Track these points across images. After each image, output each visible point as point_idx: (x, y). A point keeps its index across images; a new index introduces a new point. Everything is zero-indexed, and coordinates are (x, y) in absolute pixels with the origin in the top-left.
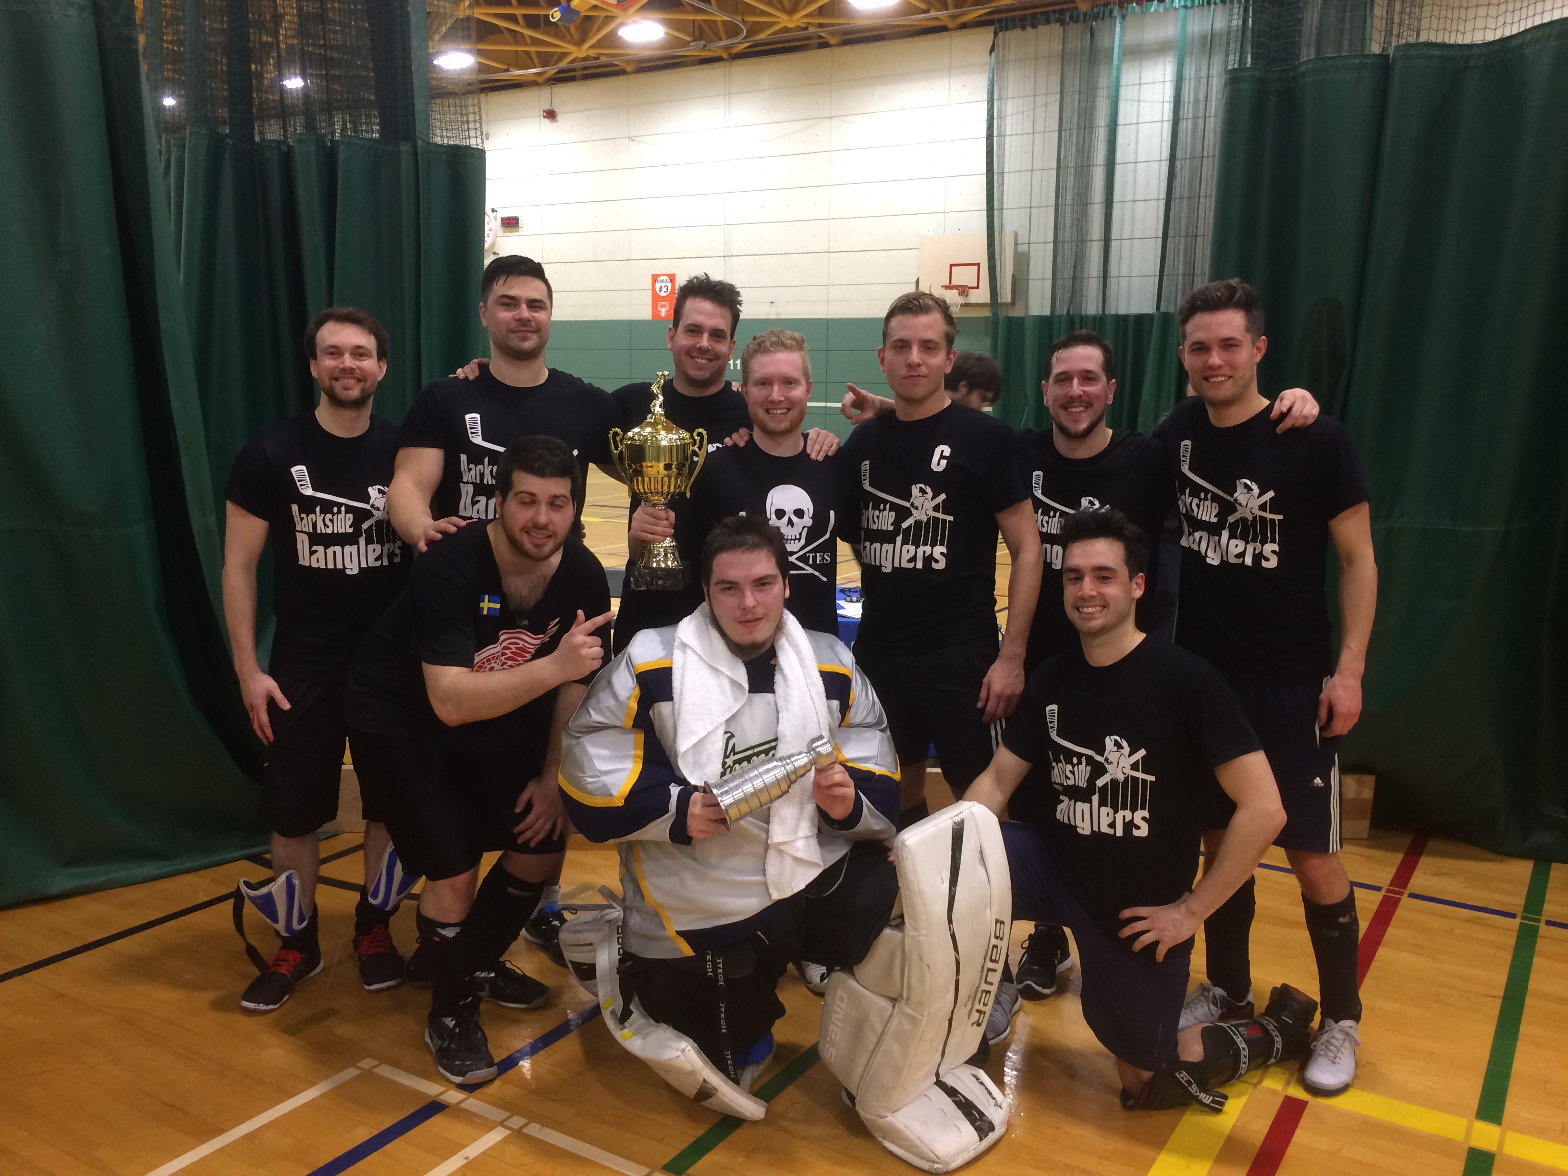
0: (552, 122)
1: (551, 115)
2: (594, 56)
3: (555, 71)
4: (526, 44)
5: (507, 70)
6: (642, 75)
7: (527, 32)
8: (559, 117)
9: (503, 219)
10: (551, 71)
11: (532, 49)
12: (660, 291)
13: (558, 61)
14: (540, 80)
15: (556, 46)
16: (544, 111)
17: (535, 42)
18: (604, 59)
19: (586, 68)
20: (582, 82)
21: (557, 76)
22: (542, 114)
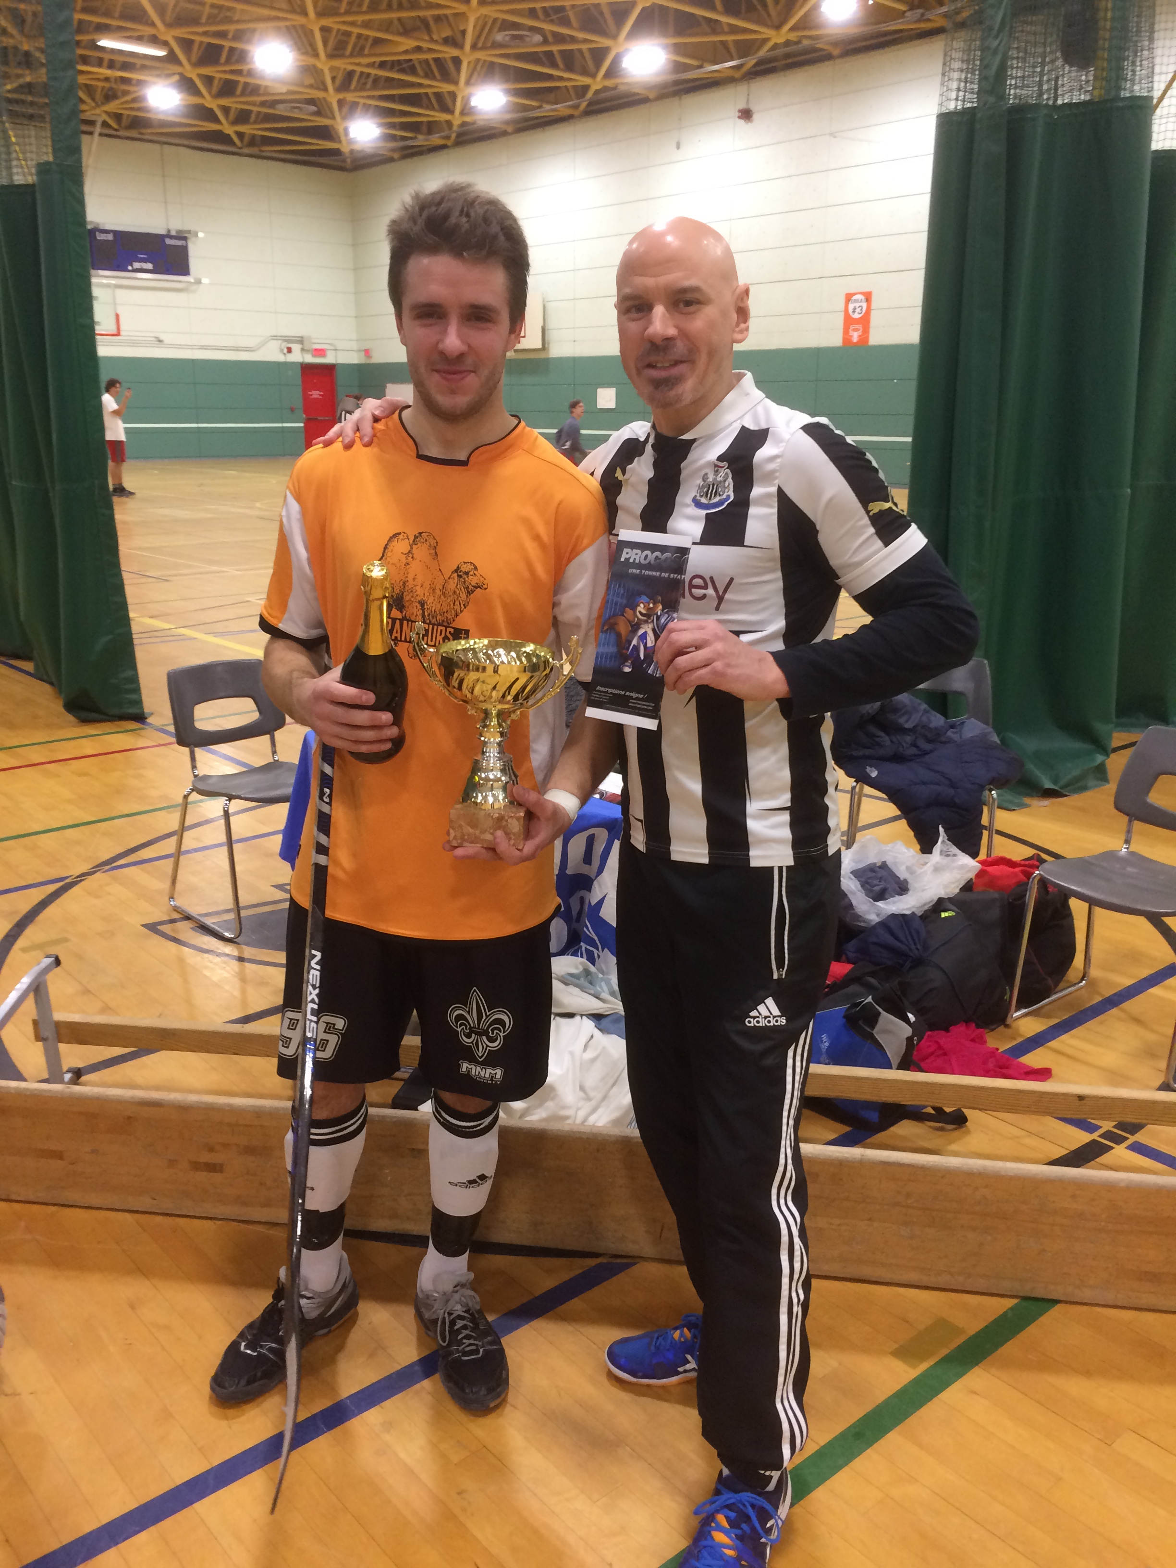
0: (747, 123)
1: (746, 115)
2: (795, 39)
3: (753, 62)
4: (723, 33)
5: (701, 67)
6: (848, 59)
7: (725, 19)
8: (755, 117)
10: (751, 62)
11: (730, 38)
12: (855, 309)
13: (758, 49)
14: (737, 75)
15: (755, 32)
16: (740, 111)
17: (734, 30)
18: (806, 42)
19: (788, 56)
20: (782, 73)
21: (755, 69)
22: (737, 114)
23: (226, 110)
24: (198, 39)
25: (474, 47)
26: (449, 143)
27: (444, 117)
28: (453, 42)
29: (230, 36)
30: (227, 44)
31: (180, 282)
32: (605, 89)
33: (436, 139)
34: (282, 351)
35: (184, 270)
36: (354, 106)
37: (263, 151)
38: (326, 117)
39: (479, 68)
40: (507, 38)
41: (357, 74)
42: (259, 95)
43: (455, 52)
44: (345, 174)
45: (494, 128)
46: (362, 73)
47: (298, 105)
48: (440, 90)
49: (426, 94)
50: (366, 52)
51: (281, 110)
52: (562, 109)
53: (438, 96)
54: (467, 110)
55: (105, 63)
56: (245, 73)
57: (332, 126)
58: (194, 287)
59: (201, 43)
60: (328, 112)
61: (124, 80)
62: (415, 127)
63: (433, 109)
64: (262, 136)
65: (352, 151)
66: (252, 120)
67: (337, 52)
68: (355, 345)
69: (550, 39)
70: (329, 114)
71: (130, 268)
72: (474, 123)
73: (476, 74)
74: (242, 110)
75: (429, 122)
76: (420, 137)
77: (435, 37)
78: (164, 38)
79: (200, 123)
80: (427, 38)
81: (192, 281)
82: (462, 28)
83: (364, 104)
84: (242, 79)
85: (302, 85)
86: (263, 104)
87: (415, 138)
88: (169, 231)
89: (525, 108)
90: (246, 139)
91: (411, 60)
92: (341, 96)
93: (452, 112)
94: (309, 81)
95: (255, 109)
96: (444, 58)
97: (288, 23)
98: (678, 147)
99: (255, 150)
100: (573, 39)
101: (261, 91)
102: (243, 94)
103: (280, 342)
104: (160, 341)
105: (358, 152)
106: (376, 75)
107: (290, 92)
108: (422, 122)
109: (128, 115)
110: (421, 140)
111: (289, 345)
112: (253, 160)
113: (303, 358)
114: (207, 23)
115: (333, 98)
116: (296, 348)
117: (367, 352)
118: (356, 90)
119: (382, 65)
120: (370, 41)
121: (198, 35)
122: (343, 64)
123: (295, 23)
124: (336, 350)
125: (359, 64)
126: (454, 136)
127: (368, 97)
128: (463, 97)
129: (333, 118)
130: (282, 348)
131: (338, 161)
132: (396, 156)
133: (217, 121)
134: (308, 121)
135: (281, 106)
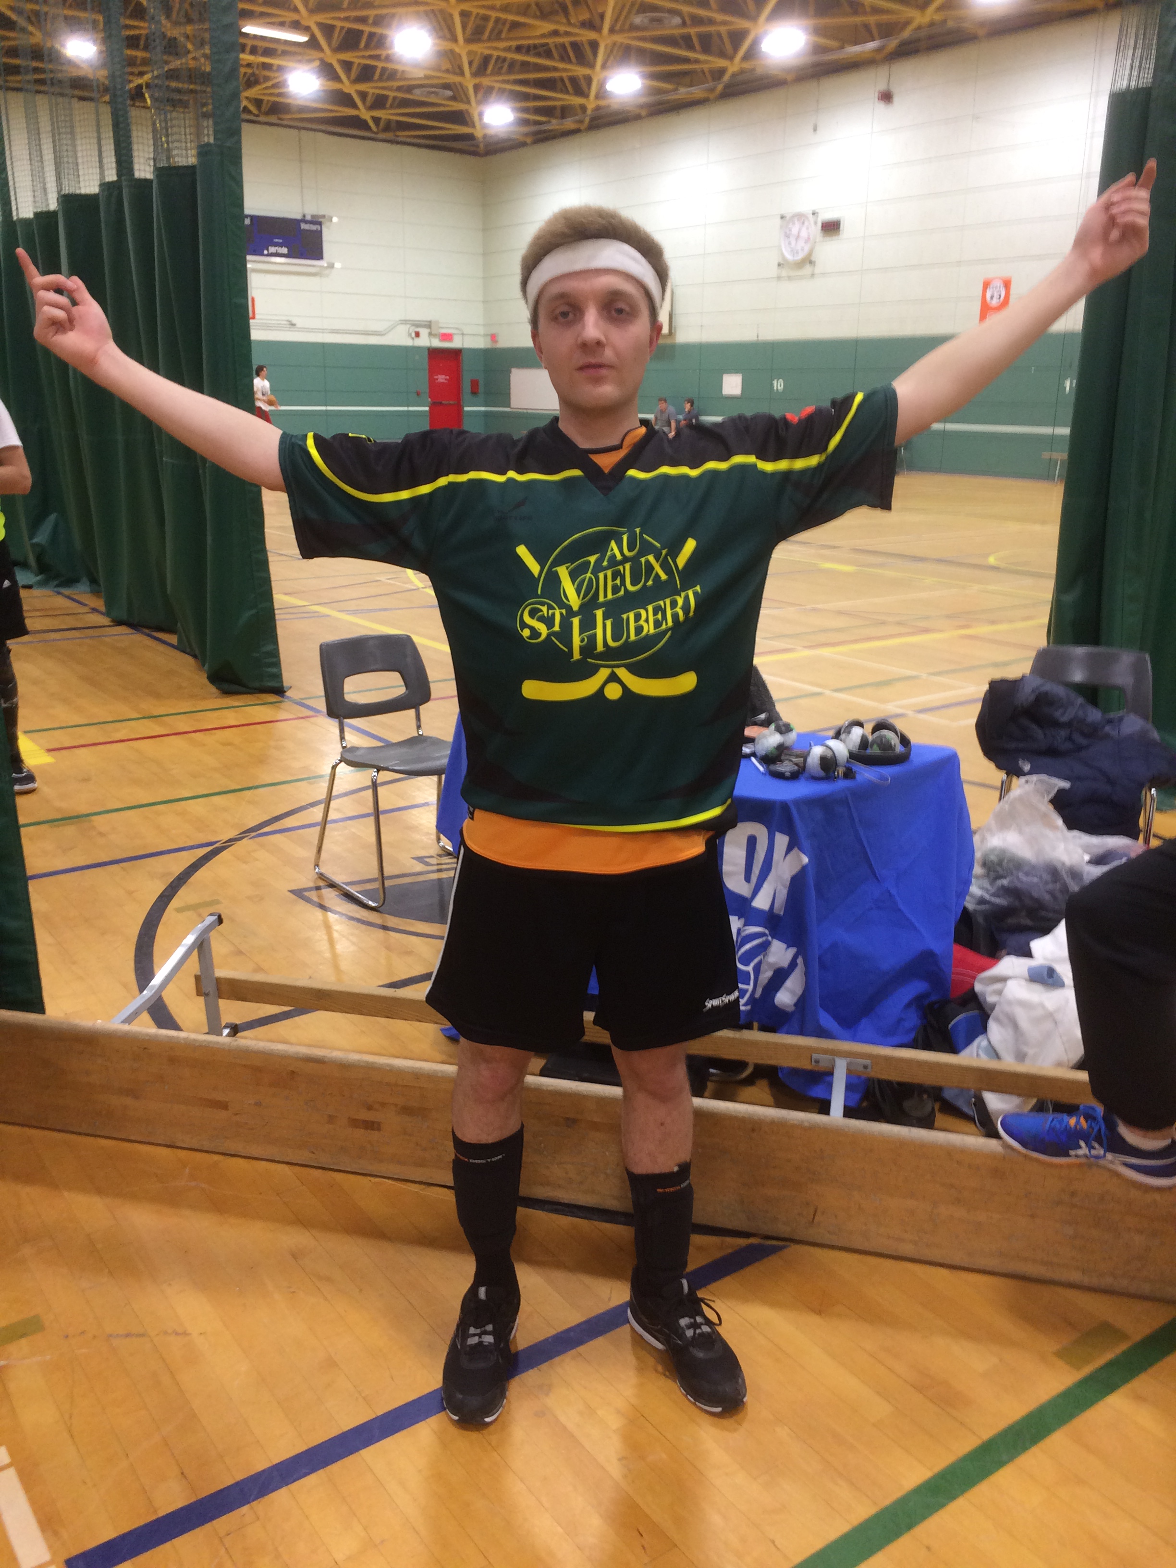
0: (887, 105)
1: (886, 97)
2: (939, 20)
3: (896, 43)
4: (865, 13)
5: (841, 48)
6: (995, 39)
8: (895, 99)
9: (823, 224)
10: (893, 44)
11: (873, 19)
12: (992, 297)
13: (900, 31)
14: (878, 56)
15: (899, 12)
16: (880, 93)
17: (876, 10)
18: (952, 24)
19: (931, 36)
20: (926, 55)
21: (899, 49)
22: (877, 95)
23: (363, 95)
24: (339, 24)
25: (612, 30)
26: (582, 128)
27: (577, 101)
28: (592, 25)
29: (371, 21)
30: (367, 29)
31: (313, 266)
32: (742, 72)
33: (569, 124)
34: (410, 335)
35: (317, 254)
36: (489, 90)
37: (398, 136)
38: (462, 101)
39: (615, 52)
40: (646, 21)
41: (494, 58)
42: (396, 80)
43: (592, 35)
44: (478, 158)
45: (628, 112)
46: (498, 57)
47: (434, 90)
48: (574, 74)
49: (562, 79)
50: (503, 35)
51: (417, 95)
52: (697, 92)
53: (574, 80)
54: (602, 94)
55: (248, 49)
56: (383, 57)
57: (467, 111)
58: (327, 272)
59: (342, 28)
60: (463, 96)
61: (266, 66)
62: (548, 112)
63: (567, 92)
64: (398, 121)
65: (485, 136)
66: (388, 105)
67: (475, 36)
68: (482, 331)
69: (688, 22)
70: (465, 99)
71: (266, 252)
72: (609, 106)
73: (612, 58)
74: (379, 96)
75: (563, 107)
76: (554, 121)
77: (573, 21)
78: (305, 23)
79: (340, 109)
80: (564, 20)
81: (326, 265)
82: (600, 11)
83: (499, 89)
84: (380, 65)
85: (439, 70)
86: (400, 89)
87: (549, 122)
88: (304, 216)
89: (658, 91)
90: (382, 124)
91: (547, 44)
92: (477, 80)
93: (586, 96)
94: (446, 65)
95: (392, 94)
96: (581, 40)
97: (428, 8)
98: (815, 130)
99: (390, 136)
100: (711, 22)
101: (398, 77)
102: (380, 79)
103: (408, 326)
104: (293, 325)
105: (491, 136)
106: (512, 59)
107: (427, 77)
108: (556, 106)
109: (268, 101)
110: (555, 124)
111: (417, 330)
112: (389, 145)
113: (431, 342)
114: (348, 9)
115: (469, 82)
116: (424, 332)
117: (493, 337)
118: (493, 74)
119: (519, 49)
120: (507, 25)
121: (339, 21)
122: (481, 49)
123: (435, 8)
124: (463, 334)
125: (496, 49)
126: (587, 120)
127: (504, 82)
128: (598, 81)
129: (468, 102)
130: (411, 332)
131: (473, 145)
132: (529, 140)
133: (354, 106)
134: (444, 105)
135: (417, 91)
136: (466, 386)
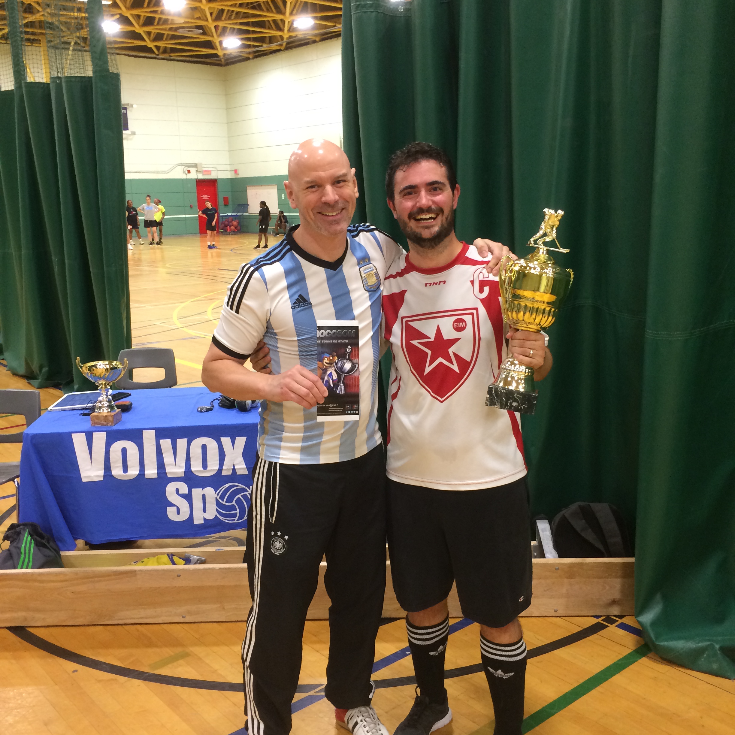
23: (149, 33)
26: (282, 48)
27: (278, 33)
33: (274, 46)
34: (184, 172)
35: (125, 127)
36: (224, 29)
37: (171, 56)
38: (209, 36)
39: (297, 5)
41: (226, 11)
42: (168, 24)
44: (220, 67)
45: (309, 39)
46: (228, 10)
47: (191, 30)
48: (275, 18)
49: (268, 21)
51: (180, 33)
53: (275, 21)
54: (291, 29)
56: (159, 12)
57: (212, 41)
58: (131, 137)
60: (210, 33)
62: (261, 40)
63: (272, 29)
64: (170, 47)
65: (224, 55)
66: (164, 39)
68: (228, 168)
70: (211, 35)
72: (296, 36)
73: (296, 10)
74: (158, 33)
75: (270, 37)
76: (265, 45)
79: (135, 41)
81: (130, 133)
83: (231, 28)
84: (157, 16)
85: (191, 18)
86: (171, 29)
87: (262, 46)
89: (326, 27)
90: (161, 50)
92: (216, 24)
93: (283, 30)
94: (200, 15)
95: (166, 33)
99: (166, 56)
101: (169, 22)
102: (158, 24)
103: (183, 167)
105: (228, 55)
106: (237, 11)
107: (186, 22)
108: (265, 37)
110: (265, 47)
111: (189, 169)
112: (166, 62)
113: (197, 176)
115: (211, 24)
116: (193, 170)
117: (236, 171)
118: (225, 20)
119: (241, 5)
122: (216, 6)
124: (217, 171)
125: (227, 6)
126: (285, 44)
127: (233, 24)
128: (289, 22)
129: (213, 36)
130: (185, 170)
131: (217, 60)
132: (251, 56)
133: (143, 40)
134: (198, 38)
135: (180, 30)
136: (221, 201)
